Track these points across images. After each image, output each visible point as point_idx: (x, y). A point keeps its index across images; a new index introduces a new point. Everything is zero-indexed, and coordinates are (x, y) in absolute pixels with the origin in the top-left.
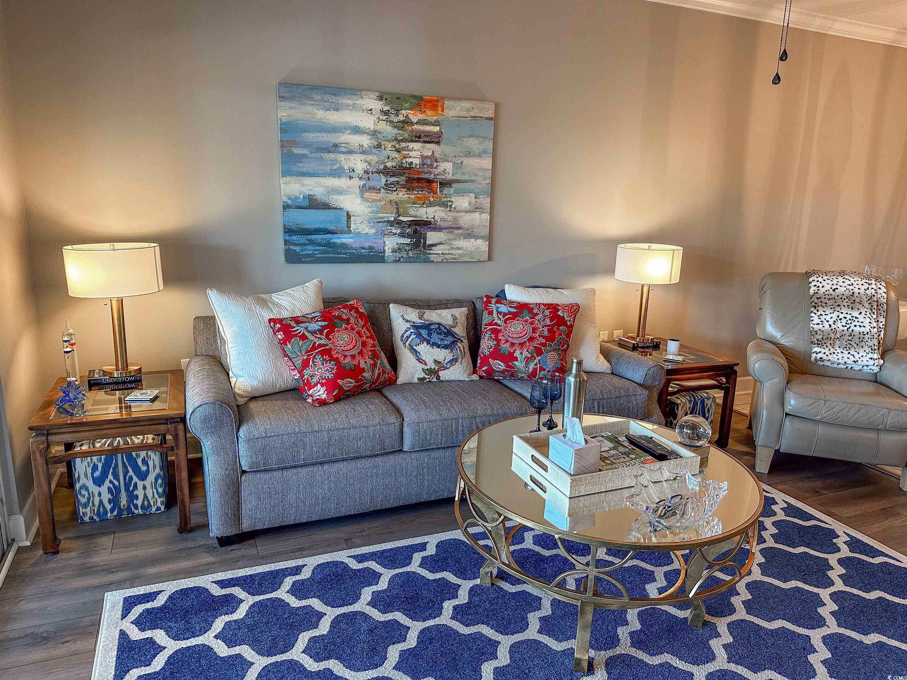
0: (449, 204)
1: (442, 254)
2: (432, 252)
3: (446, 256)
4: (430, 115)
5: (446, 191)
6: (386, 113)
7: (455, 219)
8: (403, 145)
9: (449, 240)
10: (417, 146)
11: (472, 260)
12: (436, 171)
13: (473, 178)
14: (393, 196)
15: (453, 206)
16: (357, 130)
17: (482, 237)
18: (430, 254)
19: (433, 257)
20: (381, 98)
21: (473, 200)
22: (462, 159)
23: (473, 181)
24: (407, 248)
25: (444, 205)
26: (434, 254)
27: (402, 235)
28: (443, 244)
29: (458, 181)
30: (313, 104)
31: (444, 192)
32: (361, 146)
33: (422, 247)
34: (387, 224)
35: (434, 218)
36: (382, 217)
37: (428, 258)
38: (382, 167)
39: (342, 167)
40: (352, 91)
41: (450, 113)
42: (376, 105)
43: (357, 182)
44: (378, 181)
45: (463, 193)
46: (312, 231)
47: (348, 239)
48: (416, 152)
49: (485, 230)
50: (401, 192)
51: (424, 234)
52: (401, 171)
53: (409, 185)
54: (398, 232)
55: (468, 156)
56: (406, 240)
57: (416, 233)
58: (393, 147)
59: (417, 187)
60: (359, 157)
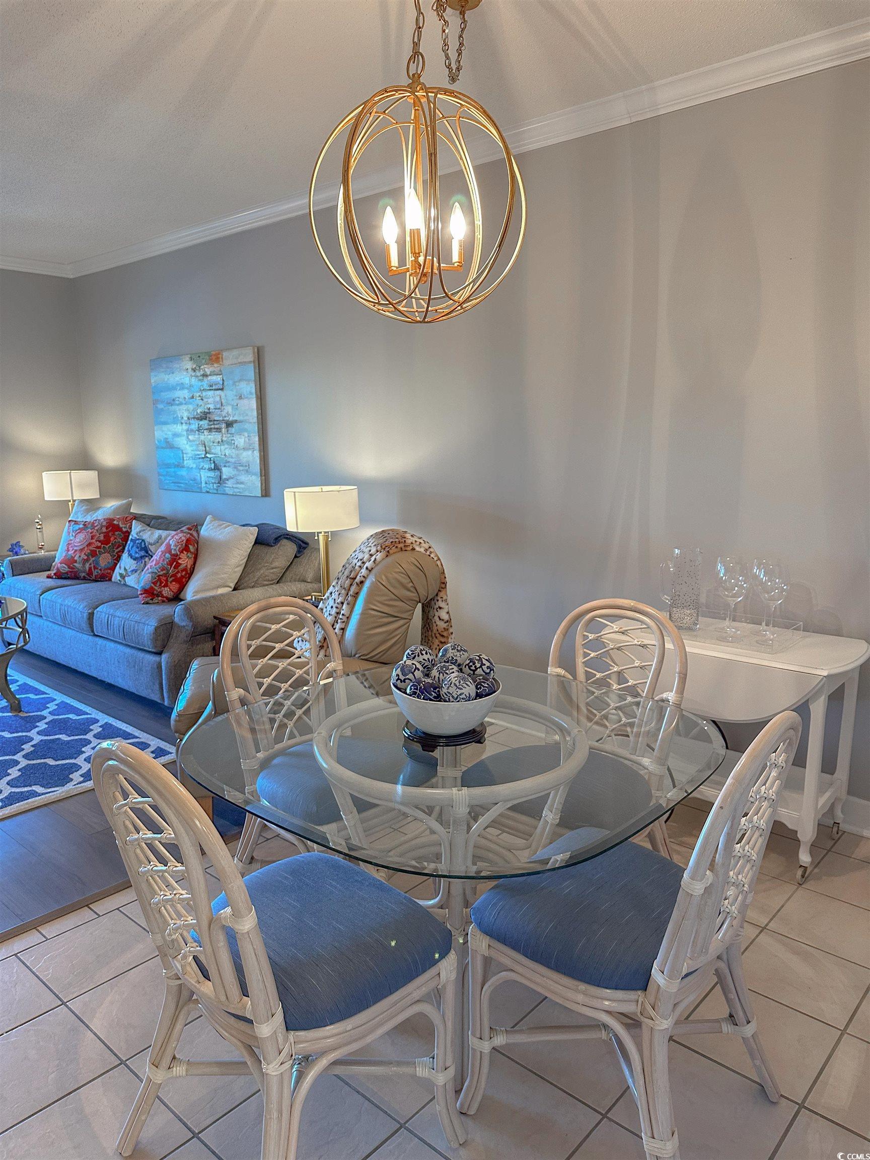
0: (233, 442)
1: (233, 487)
2: (226, 485)
3: (235, 490)
4: (216, 367)
5: (232, 430)
6: (194, 370)
7: (237, 455)
8: (204, 394)
9: (236, 475)
10: (210, 393)
11: (251, 495)
12: (224, 414)
13: (246, 418)
14: (202, 437)
15: (235, 445)
16: (182, 386)
17: (255, 474)
18: (225, 487)
19: (228, 491)
20: (191, 359)
21: (247, 439)
22: (237, 402)
23: (245, 421)
24: (213, 481)
25: (231, 443)
26: (227, 487)
27: (210, 469)
28: (232, 478)
29: (236, 421)
30: (163, 372)
31: (229, 432)
32: (185, 398)
33: (221, 481)
34: (201, 460)
35: (225, 455)
36: (199, 455)
37: (224, 490)
38: (195, 414)
39: (177, 416)
40: (177, 357)
41: (227, 362)
42: (189, 365)
43: (185, 427)
44: (195, 425)
45: (240, 432)
46: (168, 466)
47: (183, 472)
48: (212, 399)
49: (256, 466)
50: (206, 432)
51: (221, 469)
52: (205, 416)
53: (210, 427)
54: (207, 466)
55: (241, 398)
56: (212, 474)
57: (217, 468)
58: (200, 396)
59: (214, 428)
60: (184, 407)
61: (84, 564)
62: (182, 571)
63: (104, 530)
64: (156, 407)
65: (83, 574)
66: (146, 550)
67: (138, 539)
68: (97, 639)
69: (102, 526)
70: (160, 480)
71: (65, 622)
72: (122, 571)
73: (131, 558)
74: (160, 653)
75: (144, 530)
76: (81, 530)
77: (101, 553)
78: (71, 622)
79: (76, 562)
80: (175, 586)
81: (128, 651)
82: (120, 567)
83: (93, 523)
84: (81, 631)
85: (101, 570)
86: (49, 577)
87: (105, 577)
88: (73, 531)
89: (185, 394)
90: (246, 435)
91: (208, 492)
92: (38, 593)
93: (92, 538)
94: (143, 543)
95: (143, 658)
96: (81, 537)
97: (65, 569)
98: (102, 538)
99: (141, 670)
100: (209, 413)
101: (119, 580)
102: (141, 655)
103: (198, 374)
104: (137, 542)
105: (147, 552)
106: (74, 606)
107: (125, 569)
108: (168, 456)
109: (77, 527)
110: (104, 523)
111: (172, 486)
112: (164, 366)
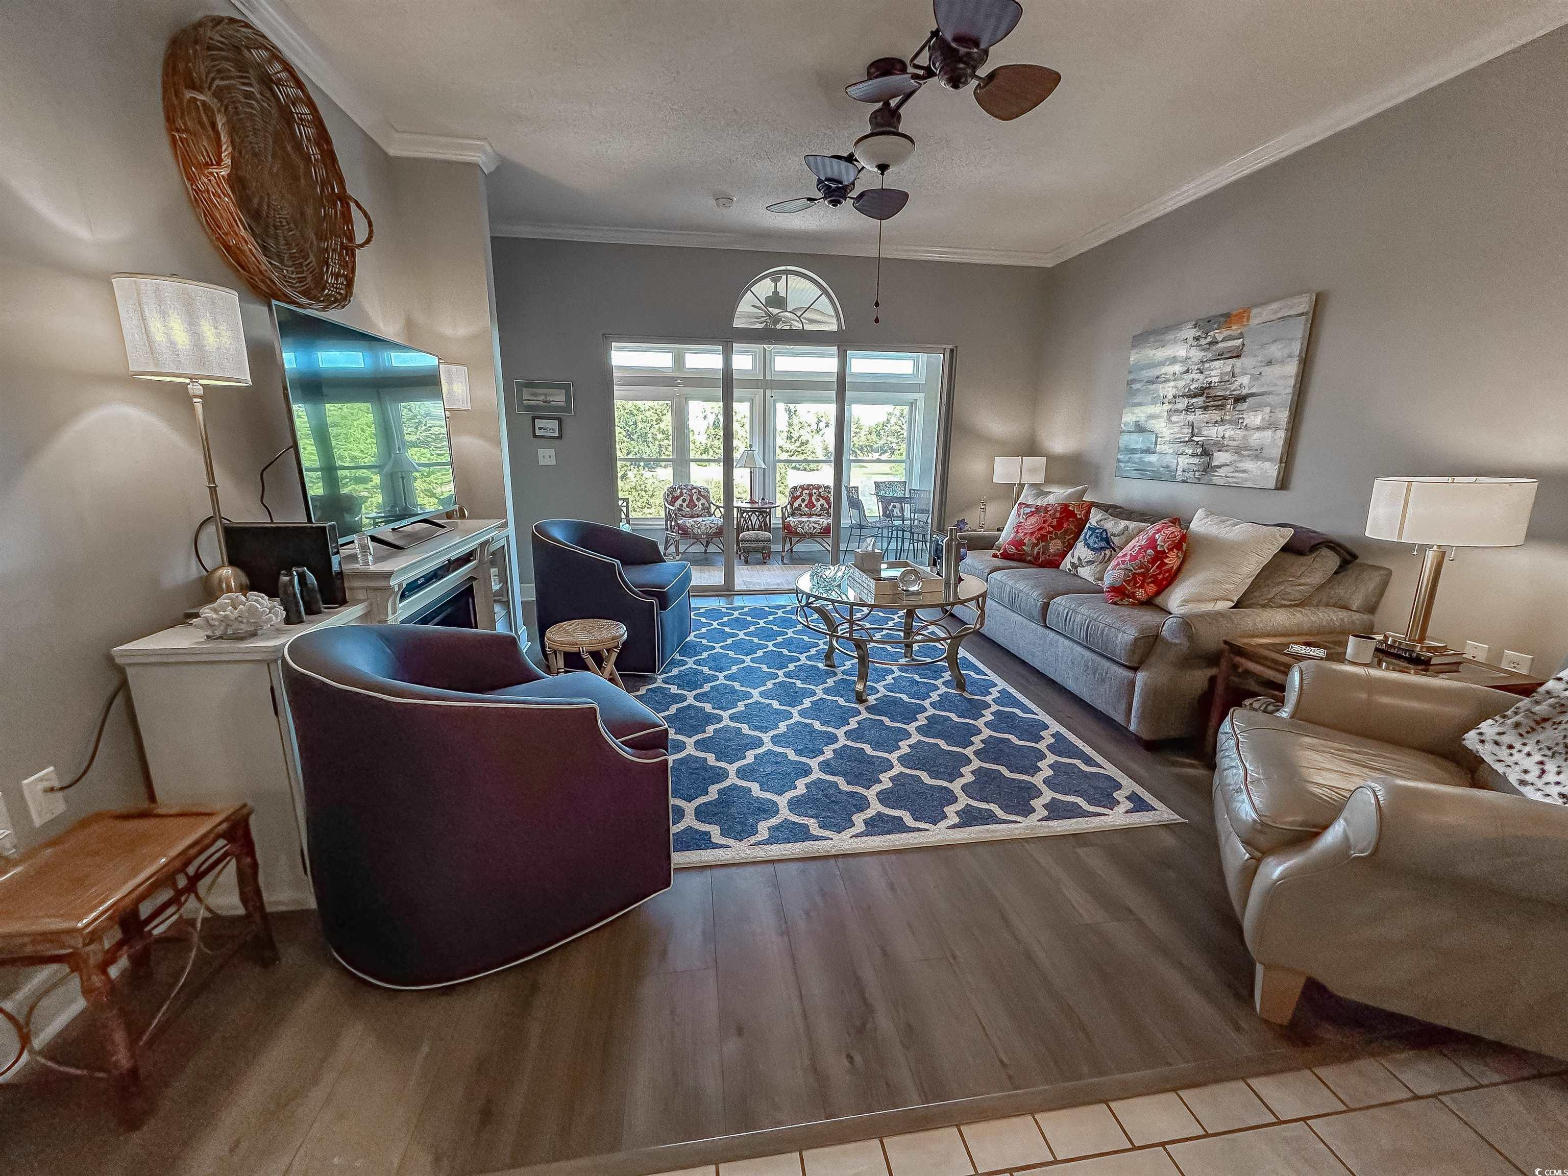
0: (1240, 421)
1: (1226, 476)
2: (1216, 474)
3: (1229, 479)
4: (1235, 330)
5: (1242, 406)
6: (1197, 339)
7: (1244, 437)
8: (1207, 365)
9: (1235, 461)
10: (1217, 364)
11: (1257, 487)
12: (1233, 387)
13: (1272, 389)
14: (1191, 417)
15: (1244, 424)
16: (1174, 360)
17: (1270, 461)
18: (1214, 476)
19: (1216, 480)
20: (1195, 326)
21: (1267, 416)
22: (1262, 369)
23: (1270, 393)
24: (1195, 469)
25: (1236, 423)
26: (1217, 476)
27: (1193, 455)
28: (1228, 465)
29: (1253, 395)
30: (1149, 347)
31: (1237, 409)
32: (1175, 374)
33: (1208, 468)
34: (1182, 444)
35: (1223, 437)
36: (1180, 438)
37: (1212, 480)
38: (1187, 390)
39: (1159, 395)
40: (1177, 326)
41: (1254, 322)
42: (1190, 333)
43: (1167, 407)
44: (1182, 404)
45: (1255, 409)
46: (1133, 451)
47: (1153, 458)
48: (1217, 371)
49: (1277, 451)
50: (1198, 412)
51: (1212, 455)
52: (1201, 392)
53: (1206, 404)
54: (1190, 452)
55: (1270, 363)
56: (1196, 460)
57: (1206, 453)
58: (1198, 369)
59: (1212, 406)
60: (1172, 384)
61: (1033, 548)
62: (1166, 572)
63: (1058, 515)
64: (1131, 388)
65: (1029, 558)
66: (1107, 540)
67: (1098, 528)
68: (1048, 632)
69: (1056, 511)
70: (1118, 468)
71: (1012, 605)
72: (1075, 561)
73: (1088, 547)
74: (1135, 669)
75: (1106, 519)
76: (1032, 514)
77: (1051, 539)
78: (1020, 607)
79: (1025, 544)
80: (1152, 588)
81: (1087, 654)
82: (1073, 557)
83: (1046, 508)
84: (1031, 618)
85: (1049, 556)
86: (995, 556)
87: (1053, 563)
88: (1024, 514)
89: (1178, 368)
90: (1267, 410)
91: (1184, 481)
92: (987, 571)
93: (1045, 522)
94: (1104, 534)
95: (1108, 668)
96: (1033, 520)
97: (1012, 550)
98: (1055, 523)
99: (1103, 681)
100: (1210, 388)
101: (1069, 569)
102: (1107, 664)
103: (1203, 342)
104: (1097, 531)
105: (1108, 543)
106: (1027, 592)
107: (1079, 559)
108: (1137, 441)
109: (1028, 510)
110: (1059, 509)
111: (1135, 474)
112: (1152, 340)
